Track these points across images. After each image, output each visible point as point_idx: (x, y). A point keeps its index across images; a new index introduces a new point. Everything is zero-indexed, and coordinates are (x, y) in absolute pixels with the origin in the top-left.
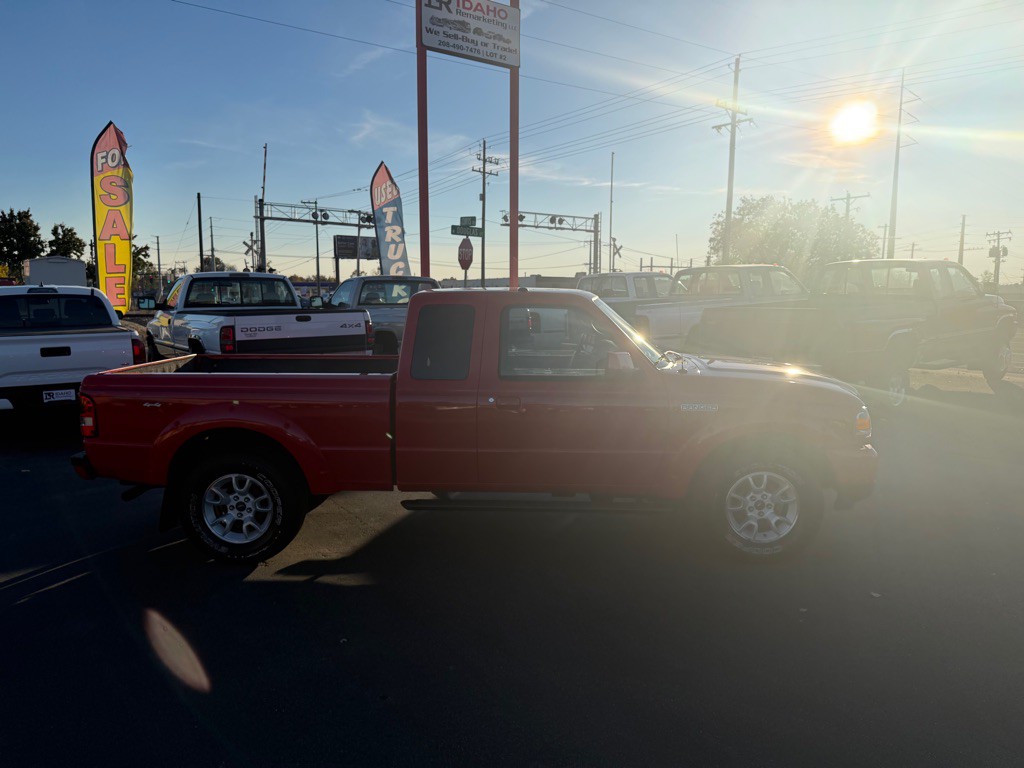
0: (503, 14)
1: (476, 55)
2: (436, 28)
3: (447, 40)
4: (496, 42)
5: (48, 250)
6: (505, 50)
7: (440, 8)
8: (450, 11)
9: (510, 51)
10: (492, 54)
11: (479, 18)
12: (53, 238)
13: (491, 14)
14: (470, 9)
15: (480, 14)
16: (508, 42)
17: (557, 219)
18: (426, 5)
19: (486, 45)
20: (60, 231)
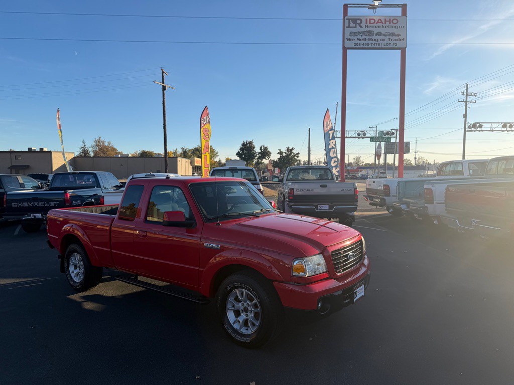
0: (395, 21)
1: (377, 46)
2: (352, 38)
3: (359, 42)
4: (391, 37)
5: (258, 156)
6: (396, 40)
7: (356, 27)
8: (361, 27)
9: (400, 40)
10: (387, 44)
11: (379, 27)
12: (260, 151)
13: (388, 23)
14: (373, 23)
15: (380, 24)
16: (399, 35)
17: (508, 125)
18: (347, 27)
19: (384, 40)
20: (263, 148)
